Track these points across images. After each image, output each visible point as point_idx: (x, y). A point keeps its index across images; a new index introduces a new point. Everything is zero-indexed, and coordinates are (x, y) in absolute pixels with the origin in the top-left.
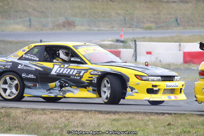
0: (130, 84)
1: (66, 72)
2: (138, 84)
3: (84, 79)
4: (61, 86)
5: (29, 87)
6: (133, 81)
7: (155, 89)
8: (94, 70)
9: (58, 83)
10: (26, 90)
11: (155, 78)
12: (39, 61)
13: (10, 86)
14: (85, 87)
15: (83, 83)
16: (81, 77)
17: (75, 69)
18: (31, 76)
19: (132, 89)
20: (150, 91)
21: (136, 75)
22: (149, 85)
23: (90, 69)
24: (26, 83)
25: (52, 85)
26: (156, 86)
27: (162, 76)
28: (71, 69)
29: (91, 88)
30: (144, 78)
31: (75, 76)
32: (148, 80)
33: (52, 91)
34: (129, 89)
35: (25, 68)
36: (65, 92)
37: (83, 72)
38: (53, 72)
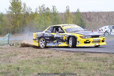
0: (78, 40)
1: (58, 36)
2: (80, 40)
3: (64, 39)
4: (57, 42)
5: (48, 43)
6: (79, 39)
8: (67, 35)
10: (47, 44)
12: (51, 32)
13: (43, 43)
14: (64, 42)
15: (64, 40)
16: (63, 38)
17: (61, 35)
18: (48, 38)
19: (79, 42)
21: (80, 36)
23: (65, 35)
24: (47, 41)
25: (55, 41)
26: (88, 40)
27: (92, 36)
28: (60, 35)
29: (66, 42)
30: (83, 37)
31: (61, 38)
33: (55, 44)
34: (77, 42)
36: (58, 44)
37: (63, 36)
38: (55, 37)
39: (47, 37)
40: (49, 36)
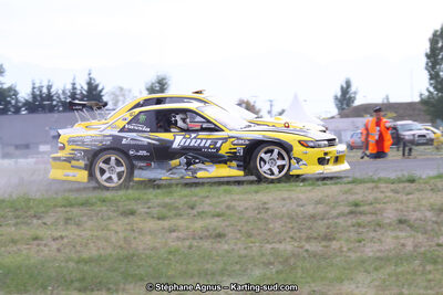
0: (295, 153)
1: (194, 143)
2: (306, 153)
3: (222, 152)
4: (189, 164)
6: (298, 150)
7: (326, 157)
8: (238, 138)
9: (183, 160)
10: (136, 172)
11: (323, 144)
12: (151, 131)
14: (225, 162)
15: (222, 156)
16: (219, 149)
18: (143, 153)
19: (298, 160)
20: (322, 161)
21: (299, 142)
22: (319, 153)
23: (231, 137)
24: (135, 162)
25: (175, 162)
26: (327, 154)
28: (202, 139)
29: (234, 163)
30: (311, 144)
31: (209, 148)
33: (174, 171)
34: (293, 161)
35: (132, 142)
36: (195, 171)
37: (220, 142)
38: (175, 145)
39: (138, 147)
40: (145, 144)
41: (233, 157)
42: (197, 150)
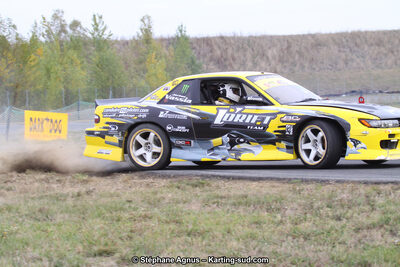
0: (352, 134)
1: (238, 119)
2: (365, 134)
3: (270, 130)
4: (232, 143)
5: (179, 147)
6: (356, 130)
7: (393, 140)
8: (288, 114)
9: (226, 138)
10: (175, 152)
11: (390, 123)
12: (193, 104)
13: (148, 146)
14: (273, 143)
15: (269, 135)
16: (266, 127)
17: (254, 115)
18: (182, 129)
19: (356, 143)
20: (385, 144)
21: (360, 120)
22: (383, 135)
23: (281, 113)
24: (173, 140)
25: (216, 141)
26: (393, 136)
27: (399, 119)
28: (248, 114)
29: (283, 144)
30: (374, 124)
31: (255, 125)
32: (380, 127)
33: (216, 151)
34: (350, 144)
35: (170, 116)
36: (239, 153)
37: (268, 118)
38: (217, 121)
39: (177, 122)
40: (185, 118)
41: (282, 136)
42: (242, 127)
